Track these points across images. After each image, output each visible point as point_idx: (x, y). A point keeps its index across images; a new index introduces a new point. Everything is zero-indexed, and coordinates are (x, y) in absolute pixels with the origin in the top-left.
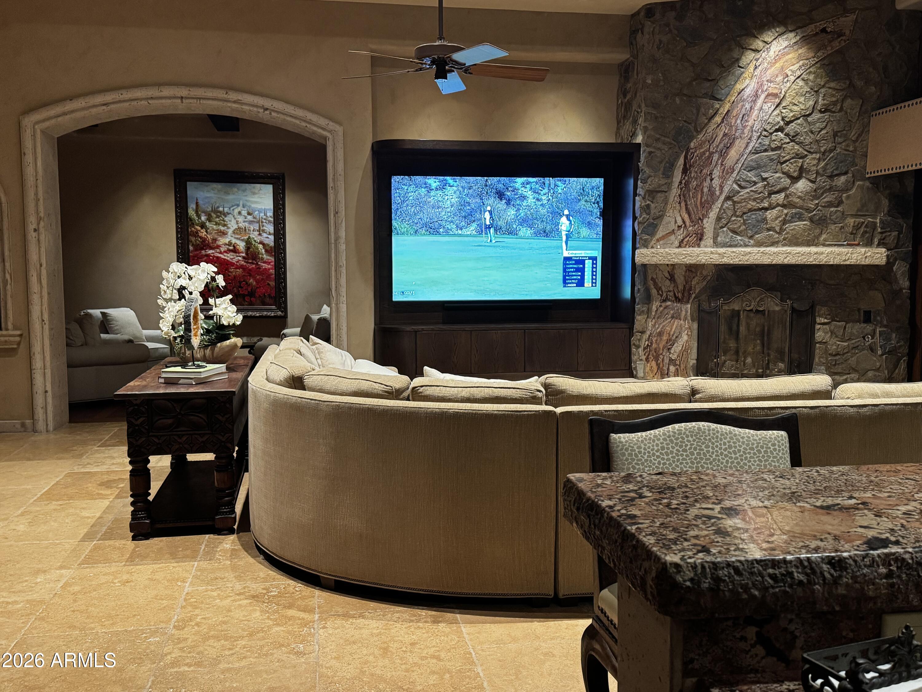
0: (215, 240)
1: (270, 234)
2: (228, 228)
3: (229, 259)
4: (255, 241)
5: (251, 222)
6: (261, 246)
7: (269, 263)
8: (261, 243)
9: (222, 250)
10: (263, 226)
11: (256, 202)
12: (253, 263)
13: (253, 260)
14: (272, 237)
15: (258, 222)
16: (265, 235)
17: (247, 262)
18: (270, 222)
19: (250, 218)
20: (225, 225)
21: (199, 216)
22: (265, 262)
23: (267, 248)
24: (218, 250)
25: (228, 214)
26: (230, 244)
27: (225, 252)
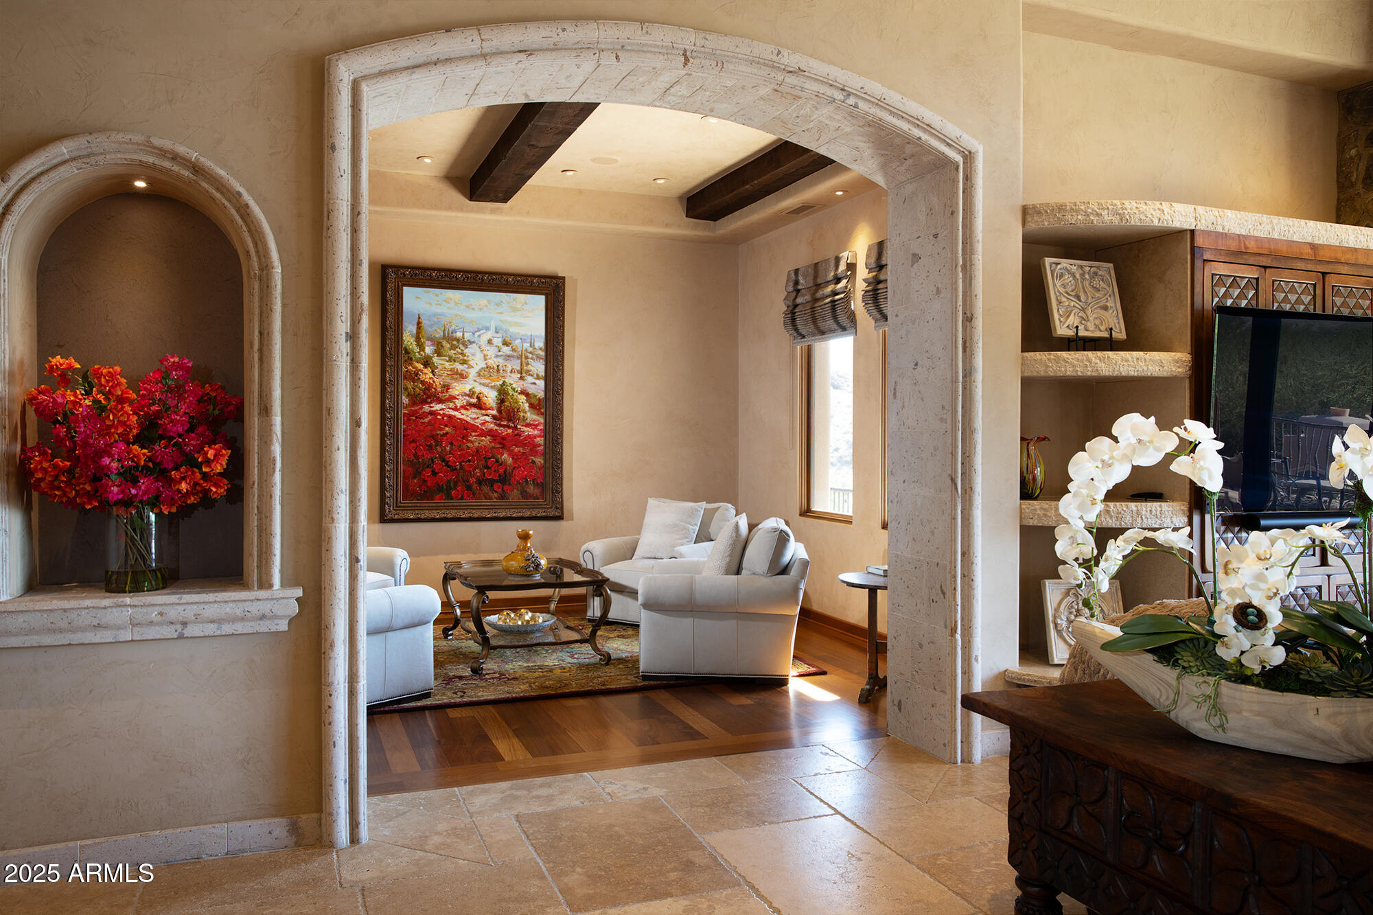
0: (447, 387)
1: (538, 378)
2: (470, 367)
3: (468, 419)
4: (514, 389)
5: (508, 357)
6: (522, 398)
7: (534, 426)
8: (523, 392)
9: (459, 403)
10: (528, 364)
11: (517, 324)
12: (509, 427)
13: (509, 420)
14: (541, 383)
15: (520, 357)
16: (530, 379)
17: (500, 425)
18: (539, 357)
19: (506, 350)
20: (464, 362)
21: (422, 348)
22: (528, 425)
23: (533, 401)
24: (451, 405)
25: (471, 343)
26: (471, 394)
27: (463, 407)
